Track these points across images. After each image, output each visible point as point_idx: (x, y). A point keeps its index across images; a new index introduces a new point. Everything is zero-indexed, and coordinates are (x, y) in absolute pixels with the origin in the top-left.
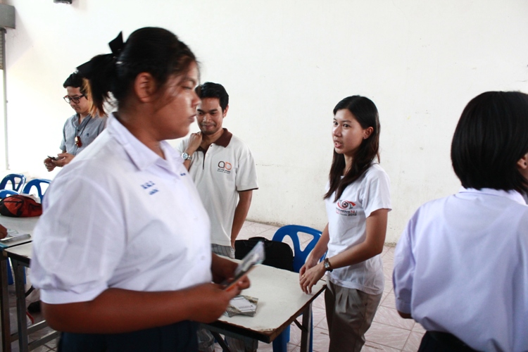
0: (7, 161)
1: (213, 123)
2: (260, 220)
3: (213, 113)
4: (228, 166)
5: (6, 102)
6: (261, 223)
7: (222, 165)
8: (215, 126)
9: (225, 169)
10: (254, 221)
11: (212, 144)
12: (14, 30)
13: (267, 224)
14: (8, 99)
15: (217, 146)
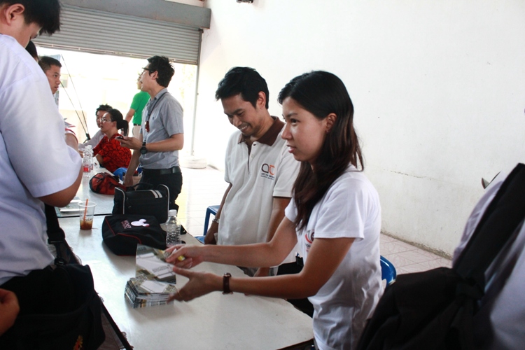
0: (192, 147)
3: (238, 113)
4: (272, 168)
5: (197, 94)
7: (265, 168)
9: (269, 174)
10: (398, 239)
11: (255, 143)
12: (208, 30)
15: (262, 145)
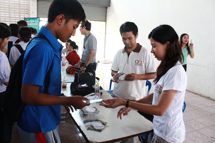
0: (104, 55)
1: (130, 43)
2: (193, 91)
3: (130, 38)
4: (140, 62)
6: (193, 93)
7: (137, 62)
8: (132, 45)
9: (139, 64)
10: (190, 92)
11: (132, 52)
12: (110, 7)
13: (196, 94)
14: (106, 33)
15: (134, 52)
